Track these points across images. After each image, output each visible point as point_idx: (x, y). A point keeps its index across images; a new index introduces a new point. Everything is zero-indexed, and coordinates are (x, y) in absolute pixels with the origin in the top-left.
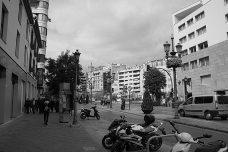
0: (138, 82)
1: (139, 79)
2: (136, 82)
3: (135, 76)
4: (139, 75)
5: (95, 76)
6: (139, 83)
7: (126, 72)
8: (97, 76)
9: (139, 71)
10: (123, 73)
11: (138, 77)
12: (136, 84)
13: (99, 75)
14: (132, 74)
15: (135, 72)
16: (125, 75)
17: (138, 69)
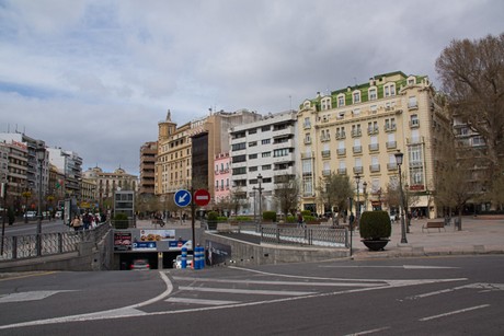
0: (289, 158)
1: (291, 150)
2: (281, 160)
3: (278, 140)
4: (291, 136)
5: (175, 148)
6: (291, 163)
7: (253, 131)
8: (180, 146)
9: (291, 123)
10: (242, 134)
11: (288, 144)
12: (281, 166)
13: (184, 145)
14: (271, 134)
15: (279, 126)
16: (249, 138)
17: (289, 118)
